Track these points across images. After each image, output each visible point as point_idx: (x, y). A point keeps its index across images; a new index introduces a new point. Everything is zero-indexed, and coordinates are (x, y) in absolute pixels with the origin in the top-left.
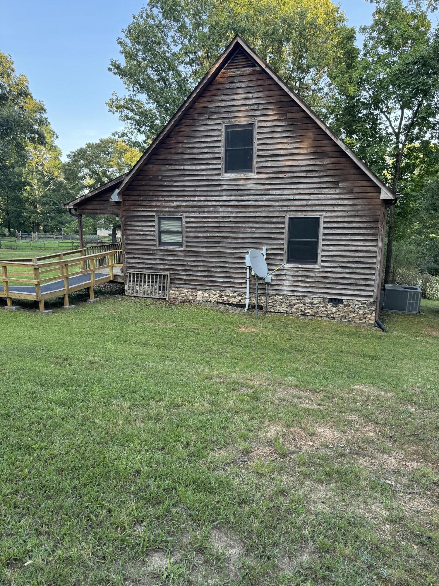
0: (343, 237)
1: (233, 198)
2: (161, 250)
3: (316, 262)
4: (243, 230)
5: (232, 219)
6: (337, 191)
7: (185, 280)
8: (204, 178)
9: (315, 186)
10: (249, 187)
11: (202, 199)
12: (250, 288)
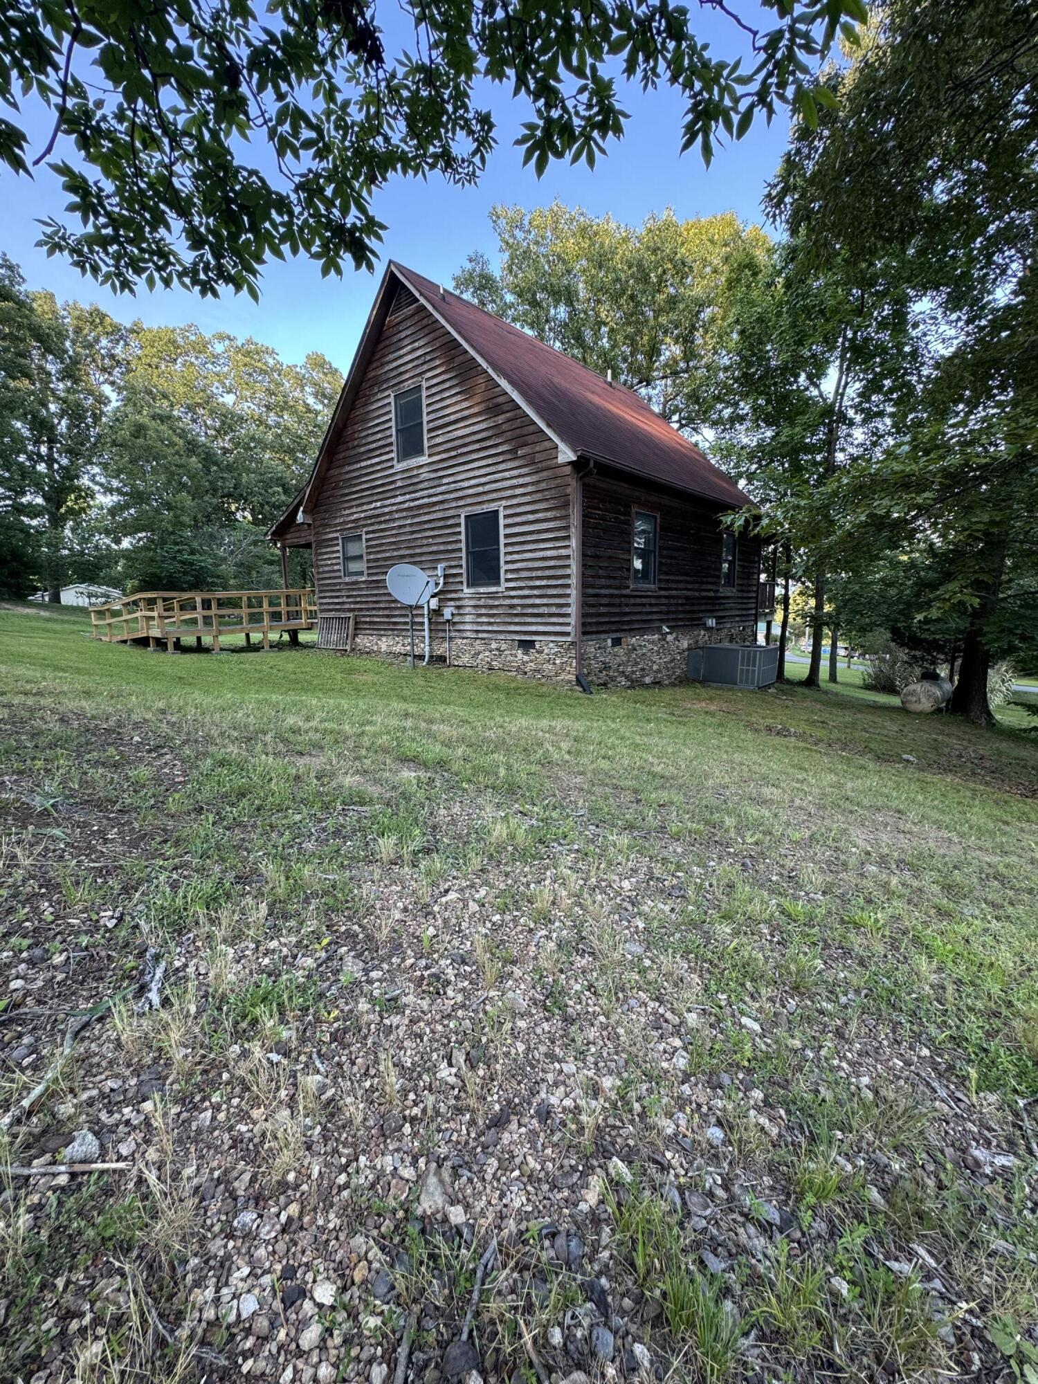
0: (529, 538)
1: (408, 497)
2: (347, 584)
3: (498, 583)
4: (419, 543)
5: (408, 529)
6: (517, 463)
7: (370, 623)
8: (379, 475)
9: (490, 461)
10: (422, 477)
11: (378, 504)
12: (431, 630)
